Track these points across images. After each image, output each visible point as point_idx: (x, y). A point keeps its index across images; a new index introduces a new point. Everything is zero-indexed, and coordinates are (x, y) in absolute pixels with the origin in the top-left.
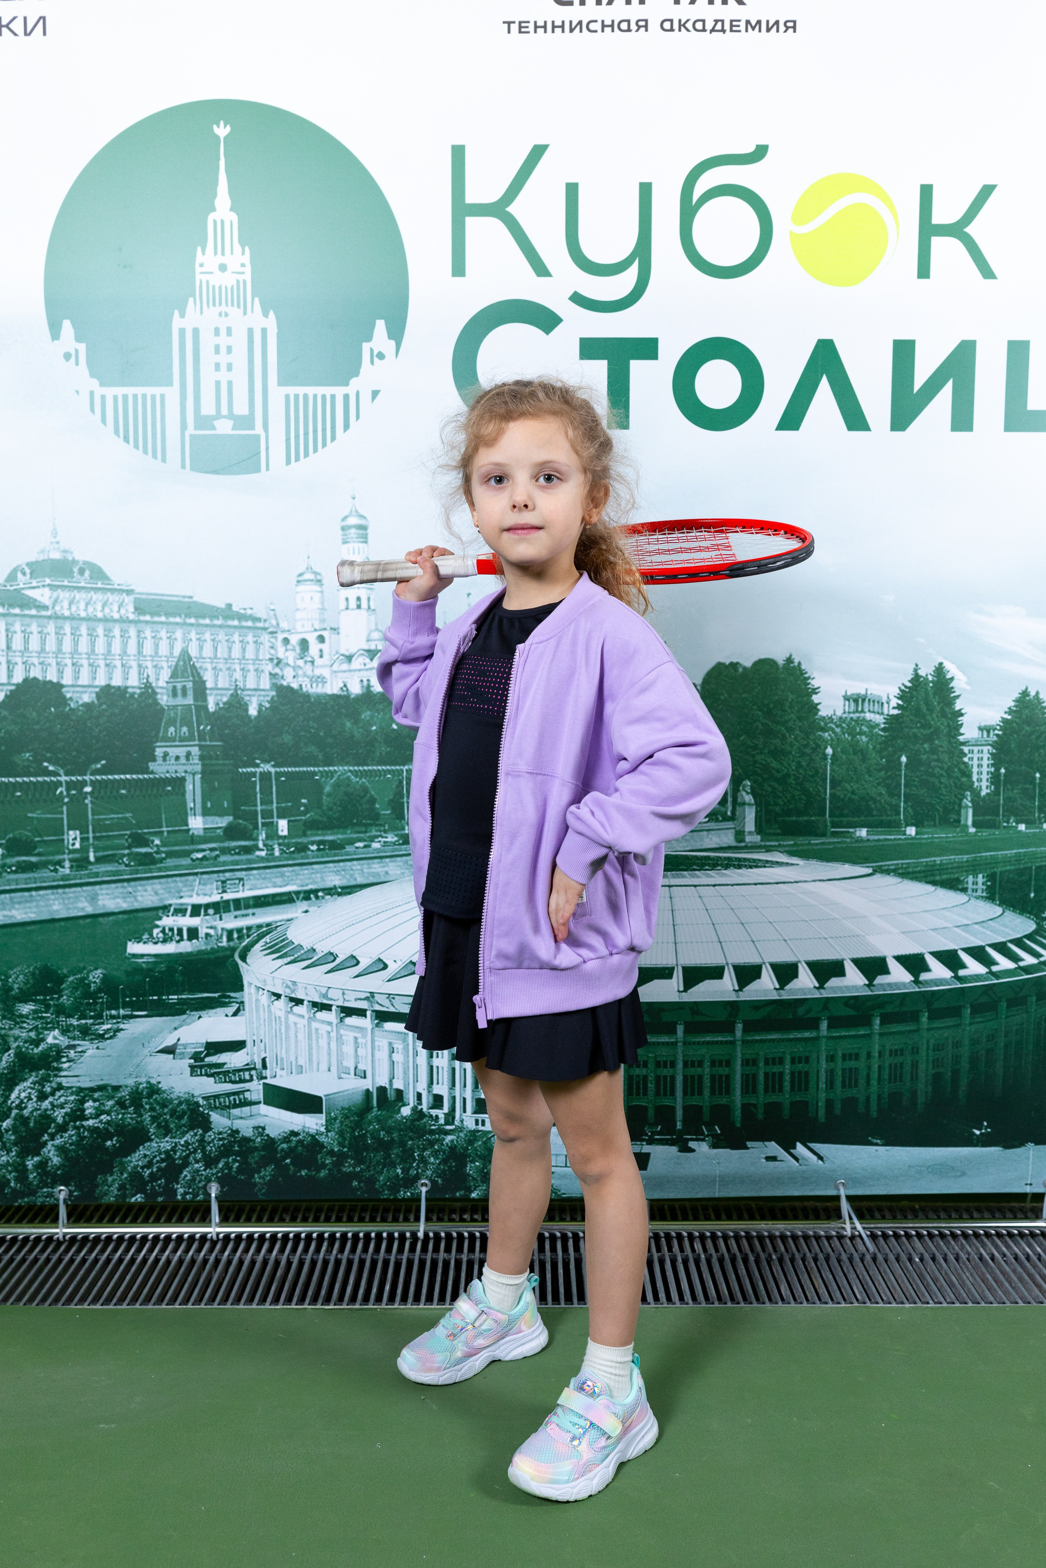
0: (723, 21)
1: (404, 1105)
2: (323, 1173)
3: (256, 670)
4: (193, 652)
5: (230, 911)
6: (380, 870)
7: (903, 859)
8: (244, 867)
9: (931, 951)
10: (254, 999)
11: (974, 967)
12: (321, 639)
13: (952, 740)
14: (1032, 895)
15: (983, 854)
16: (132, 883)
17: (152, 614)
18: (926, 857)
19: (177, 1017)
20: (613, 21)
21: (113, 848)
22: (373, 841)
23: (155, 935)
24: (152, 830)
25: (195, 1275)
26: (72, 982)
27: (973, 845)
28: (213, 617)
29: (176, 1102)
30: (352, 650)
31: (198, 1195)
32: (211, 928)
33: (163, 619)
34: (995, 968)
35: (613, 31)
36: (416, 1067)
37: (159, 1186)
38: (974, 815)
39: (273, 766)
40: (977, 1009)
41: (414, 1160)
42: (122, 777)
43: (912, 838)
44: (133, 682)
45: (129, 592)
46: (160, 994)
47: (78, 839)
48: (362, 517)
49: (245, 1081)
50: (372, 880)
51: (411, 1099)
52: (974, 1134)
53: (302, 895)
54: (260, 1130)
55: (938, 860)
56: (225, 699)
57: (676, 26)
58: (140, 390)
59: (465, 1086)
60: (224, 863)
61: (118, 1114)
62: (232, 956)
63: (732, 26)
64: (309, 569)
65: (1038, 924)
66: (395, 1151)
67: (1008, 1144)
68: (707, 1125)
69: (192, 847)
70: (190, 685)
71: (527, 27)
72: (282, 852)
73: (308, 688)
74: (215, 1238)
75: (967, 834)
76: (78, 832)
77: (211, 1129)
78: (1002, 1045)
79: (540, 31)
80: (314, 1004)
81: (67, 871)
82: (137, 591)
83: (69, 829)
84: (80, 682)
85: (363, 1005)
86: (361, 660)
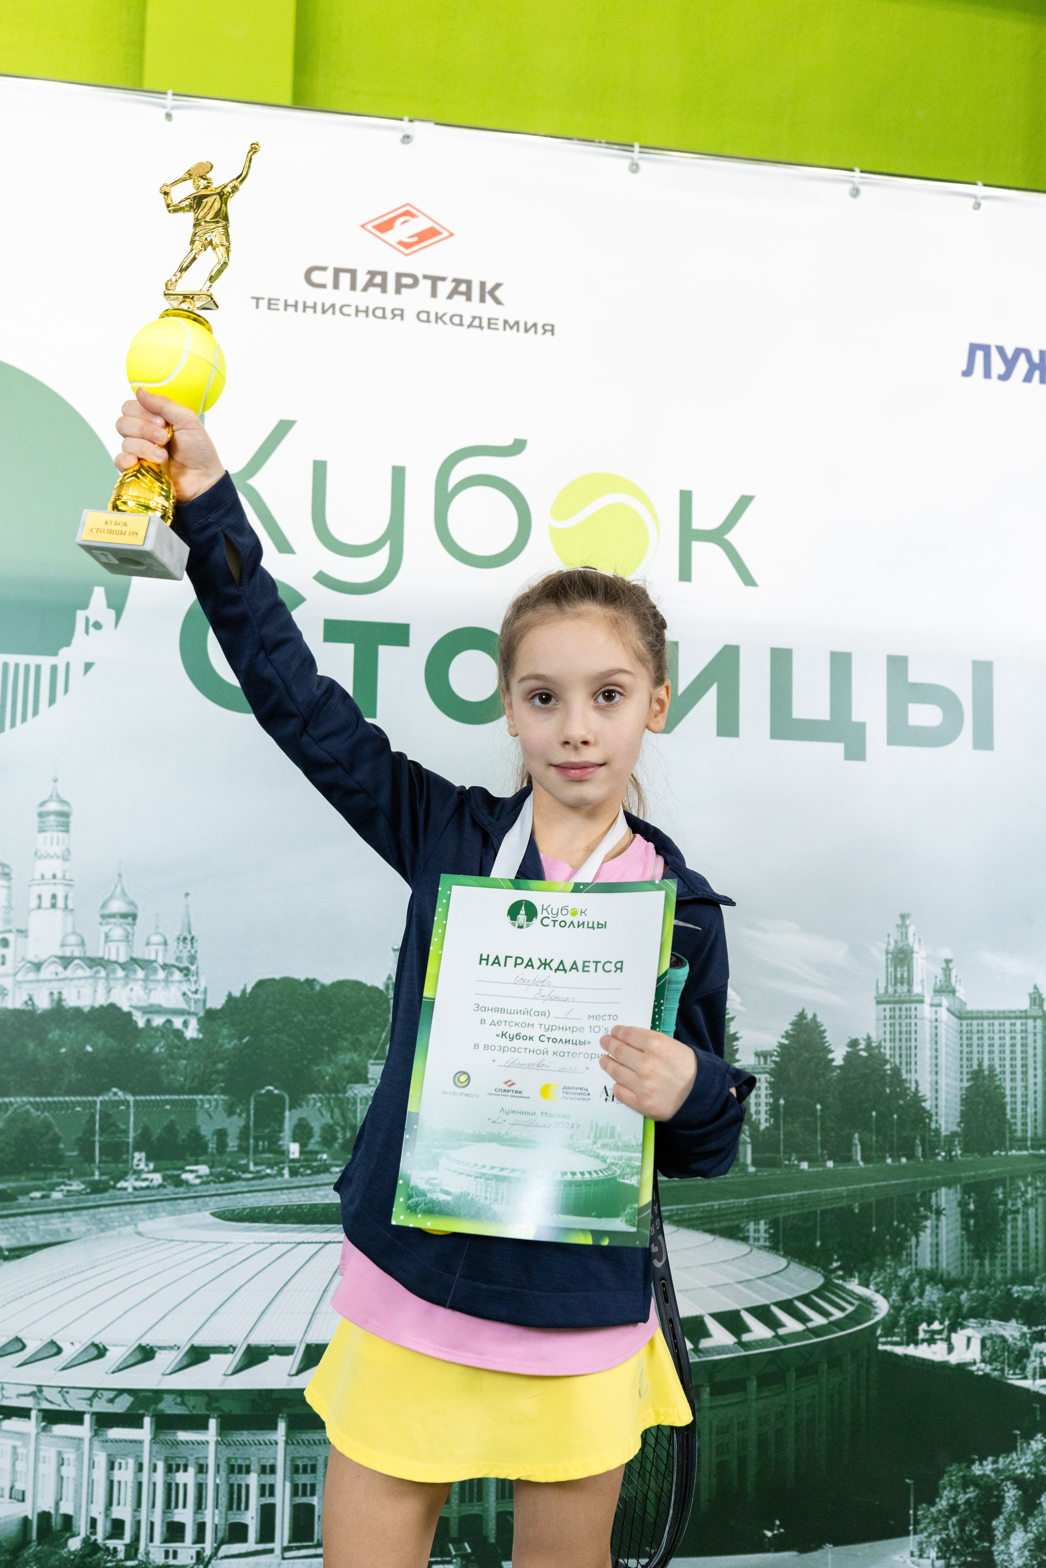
0: (480, 318)
1: (73, 1535)
6: (59, 1226)
7: (678, 1204)
9: (712, 1311)
11: (759, 1331)
12: (5, 943)
14: (818, 1244)
15: (765, 1197)
18: (704, 1202)
20: (367, 308)
22: (53, 1190)
27: (754, 1187)
30: (43, 956)
34: (781, 1331)
35: (367, 316)
36: (91, 1483)
38: (753, 1152)
40: (764, 1382)
48: (63, 802)
50: (48, 1239)
51: (82, 1527)
52: (765, 1536)
55: (716, 1204)
57: (433, 318)
59: (153, 1506)
63: (489, 324)
65: (825, 1277)
67: (804, 1548)
68: (453, 1541)
71: (277, 304)
75: (747, 1174)
78: (793, 1423)
79: (291, 309)
85: (27, 1403)
86: (53, 968)
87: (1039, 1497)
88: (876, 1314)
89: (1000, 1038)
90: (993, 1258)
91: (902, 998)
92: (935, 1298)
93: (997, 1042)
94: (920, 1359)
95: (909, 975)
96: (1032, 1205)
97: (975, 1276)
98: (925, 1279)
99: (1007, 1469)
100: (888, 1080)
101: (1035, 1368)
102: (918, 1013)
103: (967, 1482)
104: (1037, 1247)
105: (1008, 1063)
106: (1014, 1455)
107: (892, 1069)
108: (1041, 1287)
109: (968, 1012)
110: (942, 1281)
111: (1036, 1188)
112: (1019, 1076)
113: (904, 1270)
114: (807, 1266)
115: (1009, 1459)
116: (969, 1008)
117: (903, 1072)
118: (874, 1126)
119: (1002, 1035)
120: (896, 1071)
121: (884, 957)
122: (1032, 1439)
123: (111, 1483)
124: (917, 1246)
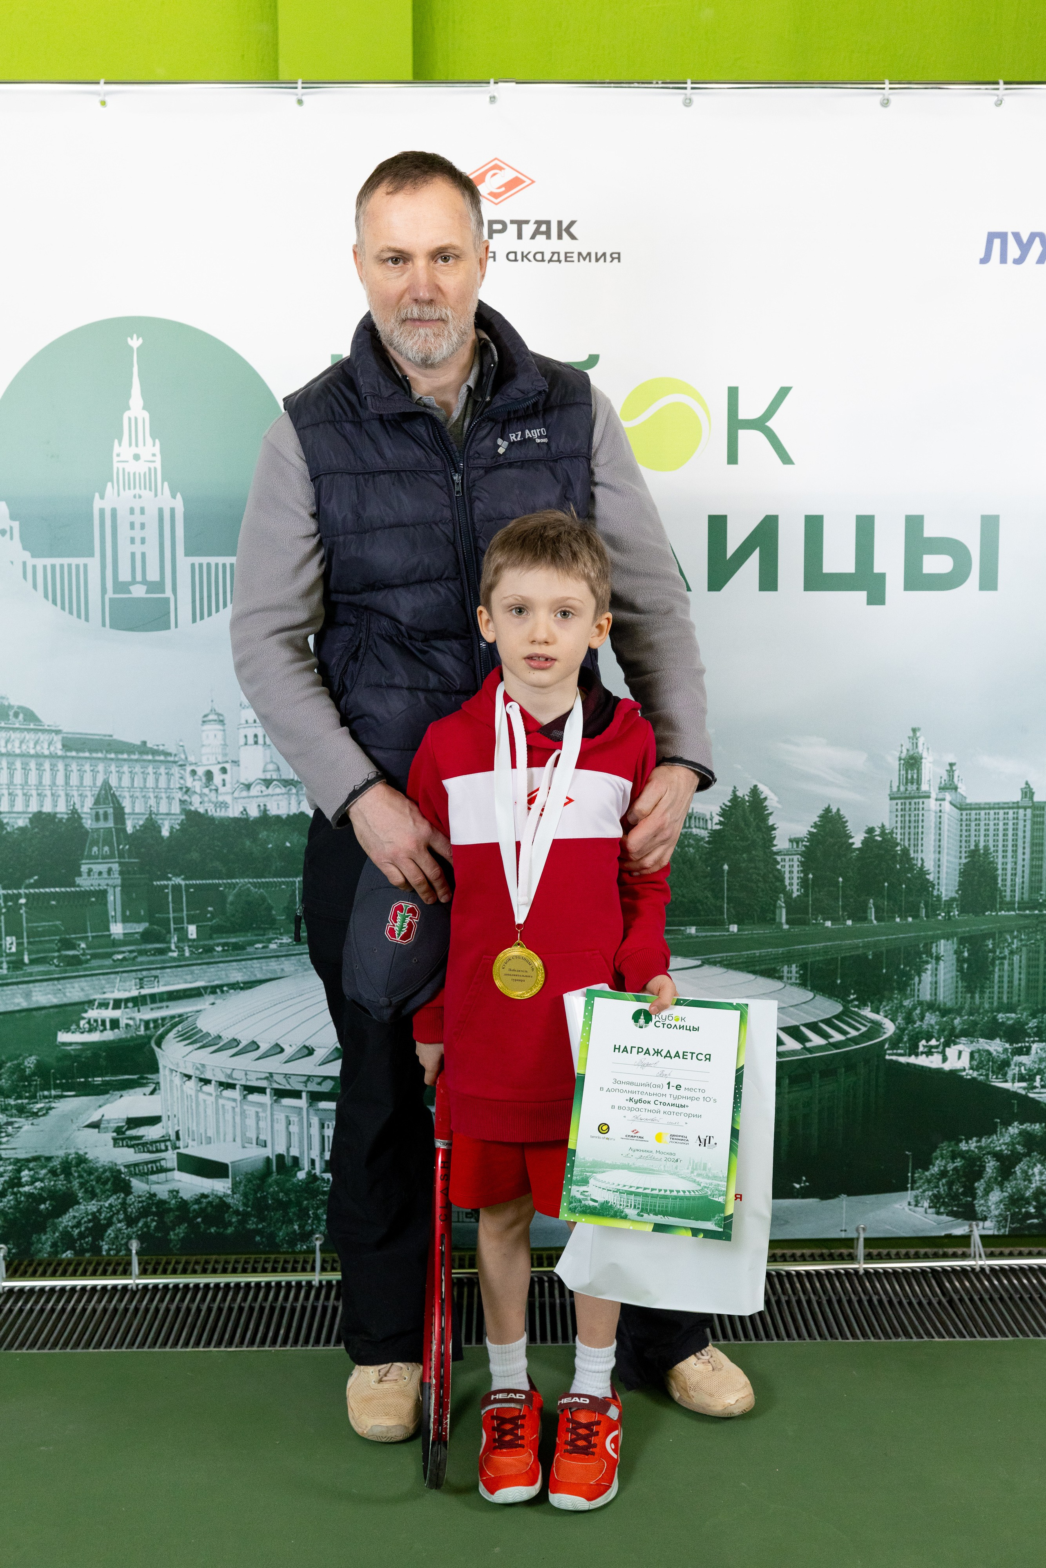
0: (558, 253)
1: (300, 1170)
2: (230, 1230)
3: (168, 797)
4: (113, 782)
5: (146, 1004)
6: (276, 967)
7: (727, 952)
8: (159, 966)
10: (168, 1079)
11: (790, 1044)
12: (224, 771)
13: (767, 851)
14: (839, 981)
15: (796, 947)
16: (62, 982)
17: (77, 751)
18: (747, 950)
19: (101, 1097)
21: (45, 951)
22: (270, 942)
23: (81, 1026)
24: (78, 935)
25: (118, 1322)
26: (10, 1067)
27: (788, 940)
28: (130, 753)
29: (101, 1170)
30: (251, 780)
31: (120, 1251)
32: (130, 1019)
33: (87, 754)
34: (808, 1045)
36: (310, 1137)
37: (87, 1243)
38: (787, 914)
39: (184, 879)
40: (794, 1080)
41: (309, 1217)
42: (52, 890)
43: (735, 935)
44: (62, 808)
45: (58, 732)
46: (86, 1077)
47: (15, 944)
49: (161, 1151)
50: (269, 976)
51: (306, 1165)
52: (795, 1188)
53: (209, 990)
54: (174, 1193)
55: (757, 952)
56: (141, 822)
57: (519, 257)
58: (66, 561)
60: (142, 963)
61: (50, 1181)
62: (149, 1042)
63: (566, 257)
64: (213, 711)
65: (844, 1006)
66: (292, 1210)
69: (114, 950)
70: (110, 811)
72: (192, 952)
73: (213, 812)
74: (134, 1288)
75: (782, 930)
76: (14, 938)
77: (131, 1193)
78: (817, 1110)
80: (221, 1084)
81: (5, 972)
82: (65, 731)
83: (6, 935)
84: (16, 809)
85: (263, 1084)
86: (258, 788)
87: (1015, 1167)
88: (885, 1033)
89: (995, 824)
90: (982, 992)
91: (912, 795)
92: (933, 1022)
93: (992, 827)
94: (919, 1066)
95: (918, 776)
96: (1016, 953)
97: (967, 1006)
98: (925, 1008)
99: (988, 1146)
100: (898, 858)
101: (1014, 1074)
102: (925, 806)
103: (954, 1157)
104: (1020, 985)
105: (1000, 844)
106: (995, 1137)
107: (901, 850)
108: (1022, 1014)
109: (967, 804)
110: (939, 1009)
111: (1021, 940)
112: (1010, 854)
113: (908, 1001)
114: (830, 997)
115: (989, 1140)
116: (968, 801)
117: (912, 852)
118: (885, 893)
119: (996, 822)
120: (906, 851)
121: (898, 763)
122: (1010, 1125)
123: (323, 1137)
124: (919, 984)
